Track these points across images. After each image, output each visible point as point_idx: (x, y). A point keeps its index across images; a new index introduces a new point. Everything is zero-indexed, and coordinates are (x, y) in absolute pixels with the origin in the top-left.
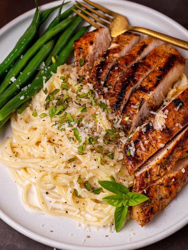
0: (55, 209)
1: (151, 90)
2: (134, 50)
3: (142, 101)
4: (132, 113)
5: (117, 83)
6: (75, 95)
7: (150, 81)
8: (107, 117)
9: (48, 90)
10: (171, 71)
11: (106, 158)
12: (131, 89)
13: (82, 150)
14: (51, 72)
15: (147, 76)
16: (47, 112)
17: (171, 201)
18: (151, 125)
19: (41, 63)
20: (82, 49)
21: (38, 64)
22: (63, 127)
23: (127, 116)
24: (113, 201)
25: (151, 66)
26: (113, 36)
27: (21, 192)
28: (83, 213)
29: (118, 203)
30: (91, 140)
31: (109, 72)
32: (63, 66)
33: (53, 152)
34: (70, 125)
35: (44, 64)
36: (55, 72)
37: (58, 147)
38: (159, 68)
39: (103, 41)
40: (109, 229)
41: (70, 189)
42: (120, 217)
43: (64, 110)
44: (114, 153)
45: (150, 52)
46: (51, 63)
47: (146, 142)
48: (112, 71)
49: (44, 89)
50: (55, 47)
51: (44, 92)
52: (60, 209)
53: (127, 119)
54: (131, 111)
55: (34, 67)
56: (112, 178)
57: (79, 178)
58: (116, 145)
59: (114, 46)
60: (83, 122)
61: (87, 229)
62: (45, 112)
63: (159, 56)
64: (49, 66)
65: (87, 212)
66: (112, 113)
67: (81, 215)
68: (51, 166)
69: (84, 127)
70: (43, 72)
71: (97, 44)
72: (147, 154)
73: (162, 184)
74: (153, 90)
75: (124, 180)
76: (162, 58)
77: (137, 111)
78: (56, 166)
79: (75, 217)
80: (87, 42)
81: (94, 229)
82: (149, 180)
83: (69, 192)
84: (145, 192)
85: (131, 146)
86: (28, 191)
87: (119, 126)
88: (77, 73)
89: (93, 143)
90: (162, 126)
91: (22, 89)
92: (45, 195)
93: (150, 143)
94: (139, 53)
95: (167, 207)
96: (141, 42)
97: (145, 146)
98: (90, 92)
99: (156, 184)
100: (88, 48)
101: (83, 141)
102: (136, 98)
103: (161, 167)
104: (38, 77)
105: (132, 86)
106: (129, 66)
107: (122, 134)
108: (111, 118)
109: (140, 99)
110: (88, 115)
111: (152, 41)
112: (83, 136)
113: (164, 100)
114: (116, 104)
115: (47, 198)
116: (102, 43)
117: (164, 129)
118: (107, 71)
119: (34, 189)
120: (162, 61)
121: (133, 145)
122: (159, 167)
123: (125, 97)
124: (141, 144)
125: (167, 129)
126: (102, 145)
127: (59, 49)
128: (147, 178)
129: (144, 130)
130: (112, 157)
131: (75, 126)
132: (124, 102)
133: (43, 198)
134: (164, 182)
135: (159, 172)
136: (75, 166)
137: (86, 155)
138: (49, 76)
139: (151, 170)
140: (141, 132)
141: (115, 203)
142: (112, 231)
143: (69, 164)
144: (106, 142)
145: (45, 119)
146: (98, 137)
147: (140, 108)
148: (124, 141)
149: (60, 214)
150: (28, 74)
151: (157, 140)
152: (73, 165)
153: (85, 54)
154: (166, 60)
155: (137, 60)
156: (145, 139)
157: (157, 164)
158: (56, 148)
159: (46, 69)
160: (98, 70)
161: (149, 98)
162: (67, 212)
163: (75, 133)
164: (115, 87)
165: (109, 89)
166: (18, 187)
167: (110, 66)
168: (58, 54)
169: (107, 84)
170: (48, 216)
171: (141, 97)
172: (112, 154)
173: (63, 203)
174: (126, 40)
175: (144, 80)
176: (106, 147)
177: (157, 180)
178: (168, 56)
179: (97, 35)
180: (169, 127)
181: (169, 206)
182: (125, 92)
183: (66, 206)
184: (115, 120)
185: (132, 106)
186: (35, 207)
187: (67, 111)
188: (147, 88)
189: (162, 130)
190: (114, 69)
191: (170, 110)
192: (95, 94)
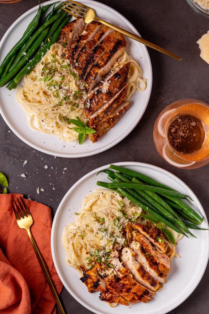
0: (47, 130)
1: (102, 66)
2: (96, 36)
3: (97, 74)
4: (90, 82)
5: (83, 61)
6: (60, 66)
7: (103, 60)
8: (76, 83)
9: (44, 62)
10: (116, 53)
11: (74, 107)
12: (91, 66)
13: (61, 103)
14: (47, 49)
15: (101, 57)
16: (42, 77)
17: (110, 128)
18: (100, 90)
19: (41, 43)
20: (65, 34)
21: (39, 44)
22: (51, 88)
23: (87, 84)
24: (77, 129)
25: (104, 49)
26: (86, 22)
27: (29, 119)
28: (62, 133)
29: (81, 131)
30: (66, 98)
31: (80, 53)
32: (54, 44)
33: (46, 101)
34: (55, 88)
35: (43, 43)
36: (49, 49)
37: (48, 98)
38: (109, 50)
39: (79, 28)
40: (75, 142)
41: (55, 121)
42: (82, 138)
43: (52, 77)
44: (79, 105)
45: (105, 38)
46: (47, 41)
47: (97, 100)
48: (81, 52)
49: (42, 61)
50: (50, 32)
51: (42, 63)
52: (49, 130)
53: (87, 85)
54: (89, 81)
55: (37, 46)
56: (78, 118)
57: (60, 115)
58: (80, 100)
59: (85, 32)
60: (62, 86)
61: (64, 142)
62: (41, 77)
63: (111, 41)
64: (46, 44)
65: (64, 133)
66: (79, 80)
67: (61, 134)
68: (44, 109)
69: (63, 89)
70: (42, 48)
71: (75, 30)
72: (97, 107)
73: (105, 122)
74: (103, 67)
75: (85, 118)
76: (112, 43)
77: (93, 81)
78: (47, 109)
79: (58, 135)
80: (69, 30)
81: (67, 142)
82: (97, 121)
83: (54, 122)
84: (95, 127)
85: (88, 102)
86: (32, 119)
87: (83, 88)
88: (62, 51)
89: (67, 100)
90: (107, 91)
91: (30, 61)
92: (41, 122)
93: (99, 101)
94: (99, 39)
95: (108, 132)
96: (101, 29)
97: (96, 103)
98: (68, 65)
99: (102, 122)
100: (69, 34)
101: (61, 98)
102: (93, 71)
103: (104, 113)
104: (39, 52)
105: (91, 64)
106: (92, 49)
107: (84, 93)
108: (78, 84)
109: (96, 73)
110: (66, 81)
111: (108, 29)
112: (62, 95)
113: (111, 70)
114: (82, 75)
115: (43, 123)
116: (79, 29)
117: (107, 93)
118: (78, 52)
119: (36, 118)
120: (112, 45)
121: (89, 101)
122: (103, 113)
123: (87, 71)
124: (94, 101)
125: (109, 92)
126: (72, 101)
127: (52, 32)
128: (96, 120)
129: (96, 93)
130: (78, 106)
131: (58, 88)
132: (86, 74)
133: (40, 124)
134: (106, 120)
135: (104, 115)
136: (57, 110)
137: (63, 106)
138: (45, 52)
139: (98, 115)
140: (94, 94)
141: (79, 131)
142: (77, 143)
143: (54, 108)
144: (74, 99)
145: (41, 82)
146: (70, 96)
147: (95, 79)
148: (85, 97)
149: (49, 133)
150: (33, 50)
151: (103, 99)
152: (56, 109)
153: (67, 39)
154: (114, 44)
155: (97, 44)
156: (96, 98)
157: (102, 112)
158: (47, 99)
159: (44, 46)
160: (73, 52)
161: (101, 72)
162: (53, 132)
163: (57, 93)
164: (82, 63)
165: (79, 64)
166: (27, 116)
167: (80, 49)
168: (52, 36)
169: (78, 61)
170: (43, 133)
171: (96, 71)
172: (78, 105)
173: (51, 127)
174: (92, 28)
175: (99, 59)
176: (74, 101)
177: (102, 120)
178: (116, 42)
179: (75, 24)
180: (110, 91)
181: (109, 131)
182: (87, 68)
183: (53, 129)
184: (81, 84)
185: (91, 77)
186: (36, 129)
187: (53, 78)
188: (100, 65)
189: (106, 93)
190: (83, 51)
191: (112, 81)
192: (70, 66)
